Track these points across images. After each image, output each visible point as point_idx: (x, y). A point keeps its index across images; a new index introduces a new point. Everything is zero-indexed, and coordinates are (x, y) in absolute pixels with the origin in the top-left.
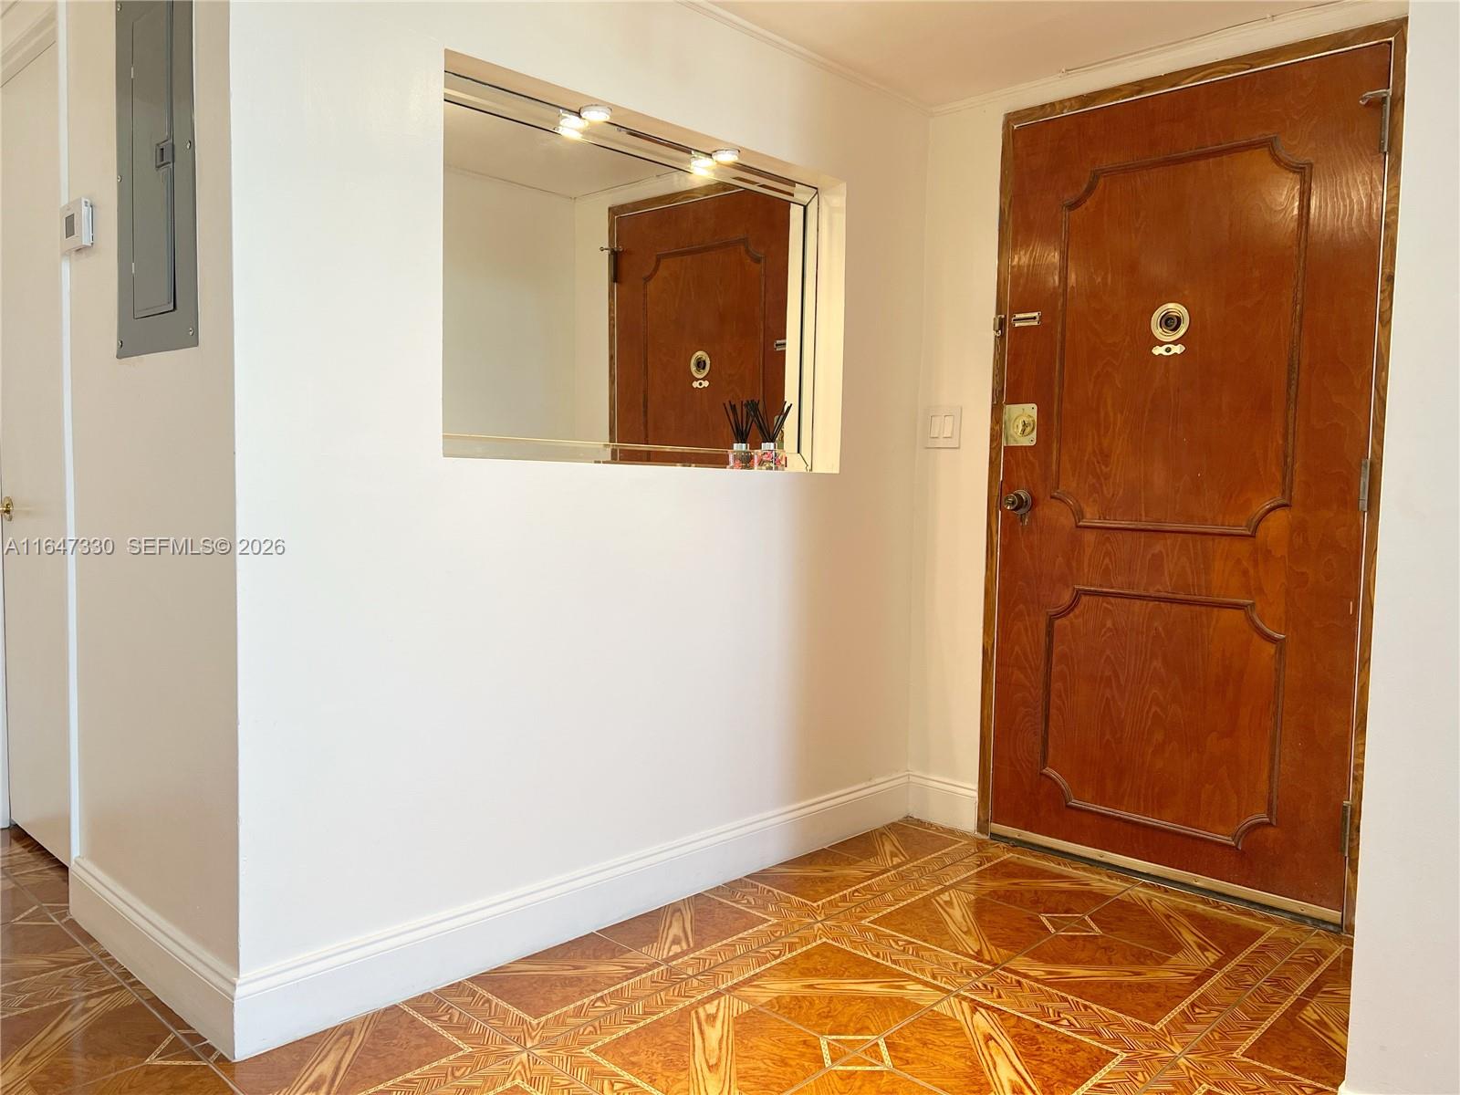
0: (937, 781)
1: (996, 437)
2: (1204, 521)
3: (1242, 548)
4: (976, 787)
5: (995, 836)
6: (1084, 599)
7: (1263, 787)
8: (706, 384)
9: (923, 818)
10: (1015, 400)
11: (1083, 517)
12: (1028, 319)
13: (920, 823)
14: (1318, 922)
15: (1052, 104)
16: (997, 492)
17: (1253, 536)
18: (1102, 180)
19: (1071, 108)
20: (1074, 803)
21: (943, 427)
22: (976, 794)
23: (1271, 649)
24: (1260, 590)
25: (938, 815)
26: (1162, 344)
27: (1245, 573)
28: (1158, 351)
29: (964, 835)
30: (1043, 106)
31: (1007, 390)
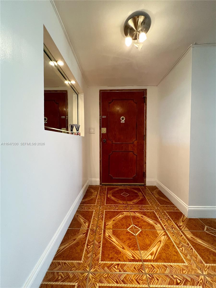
0: (93, 179)
1: (100, 132)
2: (128, 142)
3: (132, 145)
4: (99, 179)
5: (102, 185)
6: (113, 152)
7: (135, 172)
8: (47, 122)
9: (92, 185)
10: (103, 127)
11: (113, 142)
12: (104, 117)
13: (92, 186)
14: (142, 185)
15: (106, 90)
16: (101, 139)
17: (133, 143)
18: (113, 101)
19: (109, 91)
20: (113, 178)
21: (92, 131)
22: (99, 180)
23: (136, 156)
24: (134, 150)
25: (94, 184)
26: (122, 121)
27: (133, 148)
28: (121, 122)
29: (98, 186)
30: (105, 90)
31: (101, 126)
